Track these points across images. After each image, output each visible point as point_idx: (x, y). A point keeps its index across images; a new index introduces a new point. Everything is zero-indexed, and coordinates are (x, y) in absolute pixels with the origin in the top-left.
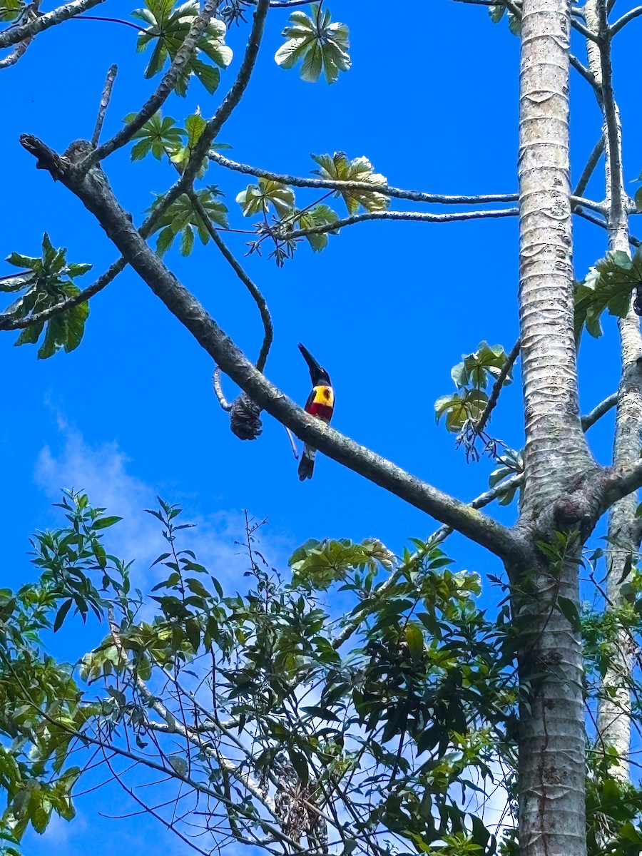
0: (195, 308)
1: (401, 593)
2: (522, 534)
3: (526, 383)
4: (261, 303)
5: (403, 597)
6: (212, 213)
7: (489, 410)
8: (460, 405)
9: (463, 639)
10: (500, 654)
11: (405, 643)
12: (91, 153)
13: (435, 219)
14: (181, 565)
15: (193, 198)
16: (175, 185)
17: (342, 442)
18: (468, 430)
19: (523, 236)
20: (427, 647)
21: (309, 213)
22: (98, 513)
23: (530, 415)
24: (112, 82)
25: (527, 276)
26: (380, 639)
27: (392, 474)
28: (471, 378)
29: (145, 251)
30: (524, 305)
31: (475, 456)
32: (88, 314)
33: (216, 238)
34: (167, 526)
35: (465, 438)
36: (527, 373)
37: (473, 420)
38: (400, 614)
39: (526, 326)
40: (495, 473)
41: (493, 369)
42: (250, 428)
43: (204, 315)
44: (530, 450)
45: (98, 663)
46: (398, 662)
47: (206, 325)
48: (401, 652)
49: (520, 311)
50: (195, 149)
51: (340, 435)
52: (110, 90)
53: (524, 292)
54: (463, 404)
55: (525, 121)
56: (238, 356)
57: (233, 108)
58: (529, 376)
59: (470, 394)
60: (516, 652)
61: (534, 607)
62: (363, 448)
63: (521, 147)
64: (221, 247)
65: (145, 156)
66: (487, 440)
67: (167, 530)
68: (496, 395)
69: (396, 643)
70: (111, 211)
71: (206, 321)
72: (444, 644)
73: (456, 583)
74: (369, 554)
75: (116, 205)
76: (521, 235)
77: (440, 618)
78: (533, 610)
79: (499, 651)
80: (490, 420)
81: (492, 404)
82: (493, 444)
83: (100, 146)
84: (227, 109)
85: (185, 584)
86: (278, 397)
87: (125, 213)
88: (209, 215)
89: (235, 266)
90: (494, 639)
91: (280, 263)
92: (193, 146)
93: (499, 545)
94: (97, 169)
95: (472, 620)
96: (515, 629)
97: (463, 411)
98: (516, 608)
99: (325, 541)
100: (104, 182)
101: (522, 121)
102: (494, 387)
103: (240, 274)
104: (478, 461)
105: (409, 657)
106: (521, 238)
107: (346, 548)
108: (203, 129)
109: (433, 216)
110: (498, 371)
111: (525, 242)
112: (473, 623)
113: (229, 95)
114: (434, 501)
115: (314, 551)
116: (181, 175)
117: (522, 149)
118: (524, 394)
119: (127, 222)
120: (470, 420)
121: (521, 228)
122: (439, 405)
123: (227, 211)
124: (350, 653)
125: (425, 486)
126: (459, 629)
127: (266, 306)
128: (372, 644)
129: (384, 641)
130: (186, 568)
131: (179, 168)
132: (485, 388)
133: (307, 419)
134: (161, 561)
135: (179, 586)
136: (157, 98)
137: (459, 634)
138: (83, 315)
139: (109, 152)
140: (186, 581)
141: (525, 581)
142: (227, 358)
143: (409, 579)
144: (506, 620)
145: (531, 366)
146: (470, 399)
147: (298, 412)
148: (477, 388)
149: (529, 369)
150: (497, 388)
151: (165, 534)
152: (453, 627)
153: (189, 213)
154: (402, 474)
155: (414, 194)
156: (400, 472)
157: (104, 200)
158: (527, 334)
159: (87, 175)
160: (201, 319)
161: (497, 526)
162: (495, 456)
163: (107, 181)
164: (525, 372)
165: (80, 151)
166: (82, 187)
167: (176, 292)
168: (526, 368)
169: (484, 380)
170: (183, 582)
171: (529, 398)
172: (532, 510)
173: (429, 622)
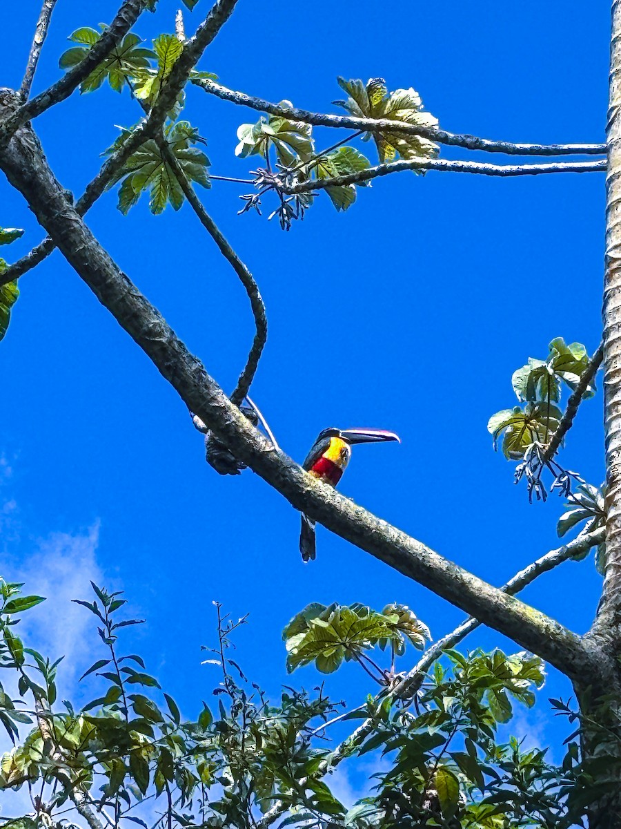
0: (155, 325)
1: (430, 724)
2: (599, 644)
3: (610, 433)
4: (251, 289)
5: (432, 730)
6: (188, 166)
7: (561, 433)
8: (522, 424)
9: (513, 788)
10: (566, 810)
11: (434, 792)
12: (19, 107)
13: (497, 173)
14: (124, 677)
15: (164, 145)
16: (138, 127)
17: (353, 513)
18: (532, 458)
19: (611, 229)
20: (464, 799)
21: (329, 157)
22: (12, 590)
23: (614, 477)
24: (51, 10)
25: (615, 286)
26: (400, 786)
27: (421, 558)
28: (539, 387)
29: (90, 244)
30: (610, 325)
31: (541, 494)
32: (15, 297)
33: (193, 201)
34: (105, 622)
35: (527, 469)
36: (612, 420)
37: (540, 445)
38: (427, 753)
39: (612, 354)
40: (565, 517)
41: (569, 376)
42: (233, 458)
43: (167, 334)
44: (613, 528)
45: (20, 765)
46: (424, 818)
47: (170, 348)
48: (427, 803)
49: (604, 333)
50: (167, 79)
51: (352, 504)
52: (48, 21)
53: (610, 308)
54: (527, 422)
55: (617, 71)
56: (214, 392)
57: (220, 25)
58: (614, 424)
59: (536, 408)
60: (586, 808)
61: (613, 746)
62: (383, 523)
63: (610, 106)
64: (200, 212)
65: (99, 86)
66: (558, 473)
67: (104, 627)
68: (571, 413)
69: (422, 792)
70: (44, 188)
71: (170, 342)
72: (488, 794)
73: (510, 669)
74: (392, 627)
75: (51, 180)
76: (608, 227)
77: (483, 761)
78: (612, 750)
79: (564, 805)
80: (562, 445)
81: (566, 425)
82: (566, 477)
83: (31, 100)
84: (213, 27)
85: (129, 702)
86: (267, 449)
87: (64, 190)
88: (184, 169)
89: (217, 238)
90: (557, 790)
91: (286, 224)
92: (165, 76)
93: (568, 659)
94: (26, 131)
95: (527, 763)
96: (588, 777)
97: (527, 432)
98: (588, 747)
99: (333, 608)
100: (36, 148)
101: (614, 70)
102: (570, 402)
103: (224, 250)
104: (545, 500)
105: (439, 810)
106: (608, 232)
107: (361, 619)
108: (179, 54)
109: (495, 168)
110: (575, 378)
111: (613, 238)
112: (529, 767)
113: (215, 8)
114: (478, 598)
115: (318, 622)
116: (147, 113)
117: (613, 109)
118: (607, 448)
119: (65, 203)
120: (536, 445)
121: (609, 218)
122: (494, 422)
123: (208, 164)
124: (358, 804)
125: (467, 576)
126: (510, 775)
127: (259, 293)
128: (388, 792)
129: (405, 789)
130: (130, 681)
131: (145, 105)
132: (557, 402)
133: (307, 481)
134: (97, 671)
135: (121, 705)
136: (111, 36)
137: (511, 782)
138: (9, 298)
139: (43, 108)
140: (131, 698)
141: (602, 710)
142: (197, 394)
143: (442, 706)
144: (574, 764)
145: (617, 411)
146: (536, 416)
147: (294, 471)
148: (546, 400)
149: (615, 414)
150: (574, 403)
151: (102, 634)
152: (502, 773)
153: (157, 166)
154: (435, 559)
155: (469, 140)
156: (431, 556)
157: (35, 173)
158: (614, 365)
159: (12, 140)
160: (164, 340)
161: (564, 633)
162: (568, 494)
163: (39, 148)
164: (609, 418)
165: (4, 105)
166: (6, 156)
167: (130, 301)
168: (611, 413)
169: (556, 391)
170: (127, 700)
171: (613, 454)
172: (612, 612)
173: (468, 763)
